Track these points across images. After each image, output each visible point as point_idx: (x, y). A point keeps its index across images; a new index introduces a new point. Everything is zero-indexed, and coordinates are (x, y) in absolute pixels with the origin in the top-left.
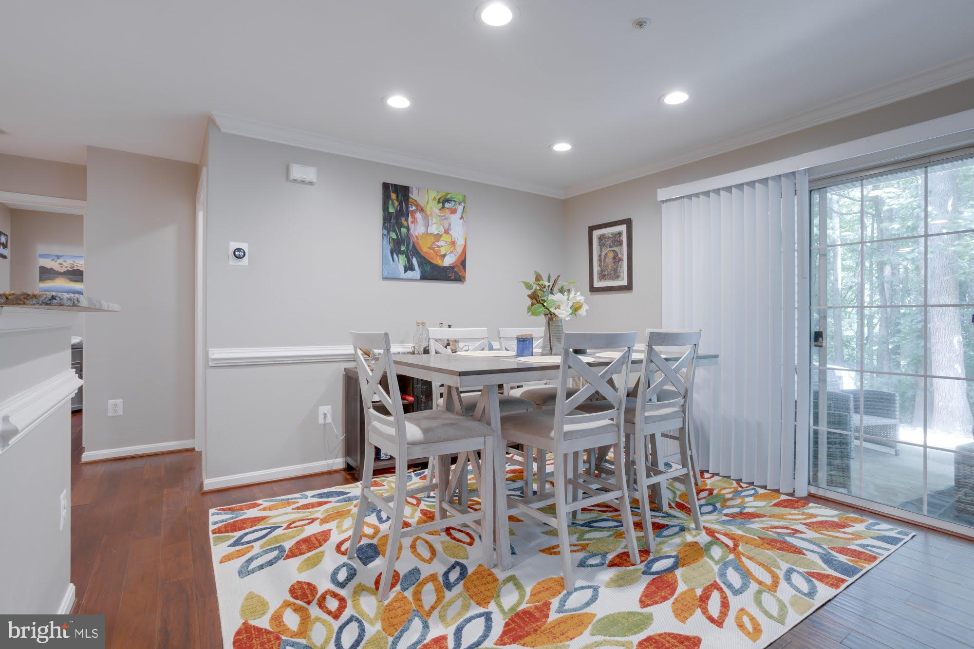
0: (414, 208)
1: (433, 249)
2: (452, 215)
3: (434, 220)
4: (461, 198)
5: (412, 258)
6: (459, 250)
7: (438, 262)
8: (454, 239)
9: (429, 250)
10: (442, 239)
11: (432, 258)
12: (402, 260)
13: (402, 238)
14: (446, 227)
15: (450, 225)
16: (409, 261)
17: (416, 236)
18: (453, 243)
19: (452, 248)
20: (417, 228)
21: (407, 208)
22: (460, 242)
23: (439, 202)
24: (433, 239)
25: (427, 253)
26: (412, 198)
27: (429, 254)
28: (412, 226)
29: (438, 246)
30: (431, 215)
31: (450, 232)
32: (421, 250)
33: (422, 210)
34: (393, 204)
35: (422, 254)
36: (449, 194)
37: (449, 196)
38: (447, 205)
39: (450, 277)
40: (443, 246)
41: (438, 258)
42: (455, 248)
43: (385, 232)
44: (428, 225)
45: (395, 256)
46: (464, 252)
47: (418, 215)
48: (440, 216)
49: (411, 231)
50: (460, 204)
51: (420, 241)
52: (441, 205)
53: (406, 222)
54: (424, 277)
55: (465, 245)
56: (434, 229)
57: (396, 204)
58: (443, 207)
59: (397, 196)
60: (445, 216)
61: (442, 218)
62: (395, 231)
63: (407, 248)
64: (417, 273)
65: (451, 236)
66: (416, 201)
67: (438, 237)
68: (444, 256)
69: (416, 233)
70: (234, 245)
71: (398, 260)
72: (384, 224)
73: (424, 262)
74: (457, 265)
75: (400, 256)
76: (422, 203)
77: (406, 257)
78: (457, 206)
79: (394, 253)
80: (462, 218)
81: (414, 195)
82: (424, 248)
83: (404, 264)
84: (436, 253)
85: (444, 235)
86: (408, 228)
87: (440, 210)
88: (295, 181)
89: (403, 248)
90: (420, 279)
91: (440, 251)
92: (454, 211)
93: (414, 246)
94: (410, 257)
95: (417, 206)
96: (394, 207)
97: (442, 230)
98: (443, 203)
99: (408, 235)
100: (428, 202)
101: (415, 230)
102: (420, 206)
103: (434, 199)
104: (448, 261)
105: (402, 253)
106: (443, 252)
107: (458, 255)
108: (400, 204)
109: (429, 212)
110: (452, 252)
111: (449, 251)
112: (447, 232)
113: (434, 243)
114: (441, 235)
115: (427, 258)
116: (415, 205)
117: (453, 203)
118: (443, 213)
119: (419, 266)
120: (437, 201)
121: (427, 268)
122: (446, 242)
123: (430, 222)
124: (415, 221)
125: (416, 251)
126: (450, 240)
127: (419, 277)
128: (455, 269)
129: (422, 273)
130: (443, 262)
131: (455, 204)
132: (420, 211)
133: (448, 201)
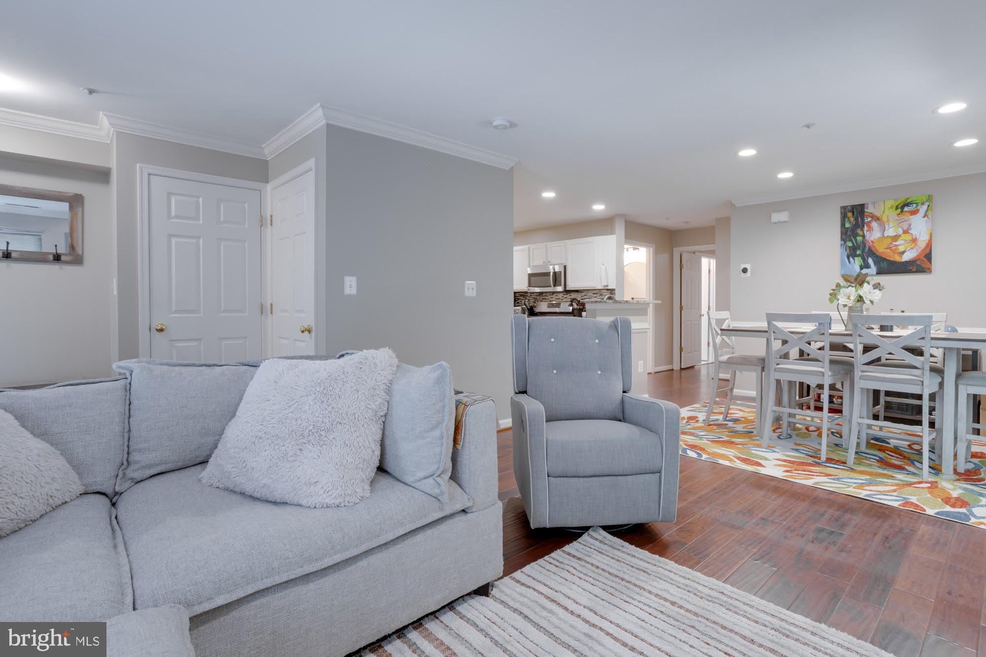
0: (869, 219)
1: (890, 248)
2: (913, 216)
3: (891, 224)
4: (924, 199)
5: (868, 259)
6: (922, 244)
7: (897, 258)
8: (915, 236)
9: (885, 251)
10: (900, 238)
11: (890, 256)
12: (858, 261)
13: (857, 245)
14: (905, 228)
15: (910, 225)
16: (865, 260)
17: (872, 241)
18: (914, 241)
19: (913, 245)
20: (873, 235)
21: (863, 220)
22: (923, 239)
23: (897, 208)
24: (890, 240)
25: (883, 253)
26: (867, 212)
27: (886, 254)
28: (867, 234)
29: (896, 245)
30: (888, 221)
31: (910, 232)
32: (877, 251)
33: (877, 219)
34: (849, 220)
35: (880, 255)
36: (908, 199)
37: (909, 201)
38: (906, 209)
39: (912, 270)
40: (901, 244)
41: (896, 255)
42: (916, 244)
43: (843, 242)
44: (885, 230)
45: (851, 259)
46: (929, 245)
47: (874, 224)
48: (897, 220)
49: (867, 238)
50: (923, 204)
51: (876, 245)
52: (899, 210)
53: (861, 232)
54: (881, 272)
55: (930, 240)
56: (890, 232)
57: (852, 219)
58: (902, 212)
59: (853, 214)
60: (904, 218)
61: (900, 221)
62: (851, 240)
63: (863, 251)
64: (873, 269)
65: (912, 235)
66: (871, 213)
67: (896, 238)
68: (903, 253)
69: (872, 239)
70: (743, 266)
71: (854, 262)
72: (841, 237)
73: (880, 260)
74: (919, 259)
75: (856, 259)
76: (878, 213)
77: (862, 258)
78: (919, 207)
79: (850, 257)
80: (925, 216)
81: (870, 209)
82: (881, 249)
83: (860, 264)
84: (894, 252)
85: (903, 235)
86: (864, 236)
87: (899, 214)
88: (775, 223)
89: (858, 252)
90: (877, 274)
91: (898, 249)
92: (914, 213)
93: (870, 249)
94: (866, 257)
95: (873, 218)
96: (850, 223)
97: (900, 231)
98: (902, 208)
99: (864, 242)
100: (884, 212)
101: (870, 237)
102: (876, 216)
103: (892, 207)
104: (906, 257)
105: (859, 256)
106: (901, 249)
107: (920, 250)
108: (856, 219)
109: (885, 219)
110: (912, 248)
111: (909, 248)
112: (906, 232)
113: (891, 243)
114: (900, 236)
115: (883, 256)
116: (870, 217)
117: (914, 205)
118: (902, 217)
119: (875, 264)
120: (895, 208)
121: (884, 265)
122: (905, 240)
123: (887, 227)
124: (870, 229)
125: (872, 253)
126: (910, 238)
127: (875, 273)
128: (917, 263)
129: (878, 269)
130: (901, 258)
131: (917, 206)
132: (875, 221)
133: (908, 205)
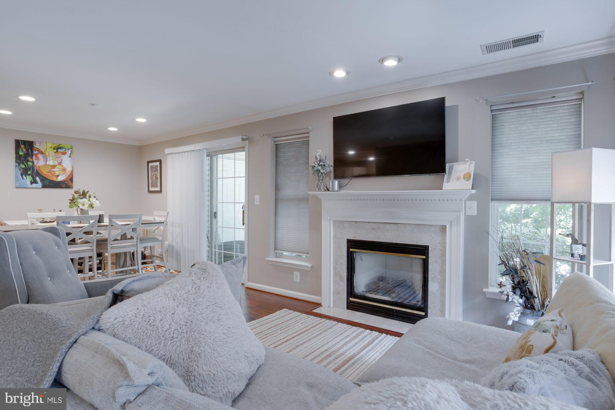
1: (50, 172)
2: (63, 156)
3: (51, 158)
4: (69, 147)
5: (36, 177)
6: (68, 173)
7: (54, 179)
8: (65, 167)
9: (47, 173)
10: (56, 167)
11: (49, 177)
12: (29, 178)
13: (28, 167)
14: (59, 162)
15: (62, 160)
16: (34, 179)
17: (39, 167)
18: (64, 170)
20: (39, 162)
21: (32, 152)
22: (69, 169)
23: (54, 149)
24: (50, 168)
25: (46, 174)
27: (47, 175)
28: (35, 161)
29: (54, 171)
30: (49, 155)
31: (62, 164)
32: (42, 173)
33: (42, 153)
34: (22, 150)
35: (44, 176)
36: (61, 145)
37: (61, 146)
38: (59, 150)
39: (62, 186)
40: (57, 171)
41: (54, 177)
42: (65, 172)
43: (17, 164)
44: (47, 161)
45: (24, 177)
46: (72, 173)
47: (40, 156)
48: (55, 156)
49: (35, 164)
50: (68, 149)
51: (41, 169)
52: (55, 150)
53: (31, 159)
54: (44, 186)
55: (72, 171)
56: (50, 163)
57: (24, 150)
58: (57, 151)
59: (25, 146)
61: (57, 157)
62: (24, 164)
63: (32, 172)
64: (40, 184)
65: (63, 166)
66: (38, 149)
67: (54, 167)
68: (58, 176)
69: (39, 165)
71: (26, 178)
72: (16, 161)
73: (43, 179)
74: (67, 180)
76: (42, 150)
77: (32, 177)
78: (66, 151)
79: (23, 175)
80: (70, 157)
81: (36, 146)
82: (44, 172)
83: (31, 180)
84: (53, 175)
85: (58, 166)
86: (33, 163)
87: (55, 153)
89: (29, 172)
91: (55, 173)
92: (64, 153)
93: (37, 171)
95: (39, 152)
96: (23, 152)
97: (56, 163)
98: (57, 149)
99: (33, 166)
100: (46, 149)
101: (37, 163)
103: (51, 147)
104: (60, 178)
105: (29, 175)
106: (57, 173)
107: (67, 175)
108: (27, 150)
109: (47, 154)
110: (63, 174)
111: (62, 174)
112: (60, 164)
113: (51, 169)
114: (56, 166)
115: (46, 177)
116: (37, 151)
117: (64, 149)
118: (57, 155)
119: (41, 181)
120: (53, 148)
121: (47, 182)
122: (59, 169)
123: (48, 159)
124: (37, 159)
125: (38, 174)
126: (62, 168)
127: (41, 187)
128: (66, 182)
129: (43, 185)
130: (57, 179)
131: (65, 150)
132: (41, 154)
133: (60, 148)
